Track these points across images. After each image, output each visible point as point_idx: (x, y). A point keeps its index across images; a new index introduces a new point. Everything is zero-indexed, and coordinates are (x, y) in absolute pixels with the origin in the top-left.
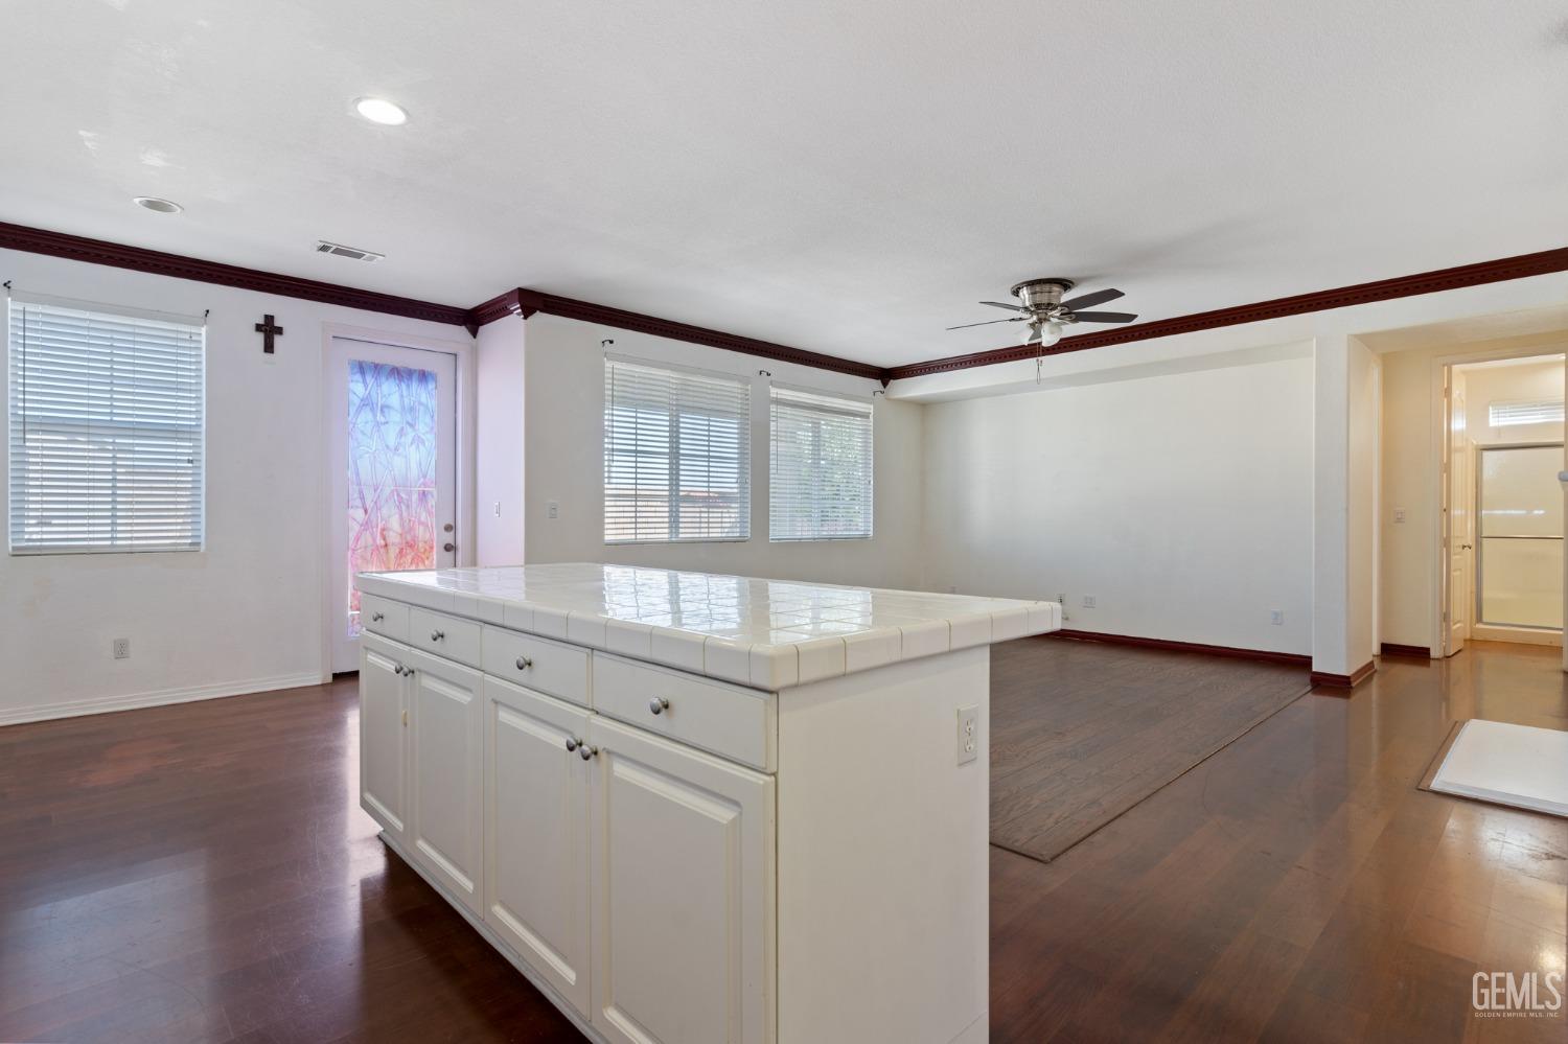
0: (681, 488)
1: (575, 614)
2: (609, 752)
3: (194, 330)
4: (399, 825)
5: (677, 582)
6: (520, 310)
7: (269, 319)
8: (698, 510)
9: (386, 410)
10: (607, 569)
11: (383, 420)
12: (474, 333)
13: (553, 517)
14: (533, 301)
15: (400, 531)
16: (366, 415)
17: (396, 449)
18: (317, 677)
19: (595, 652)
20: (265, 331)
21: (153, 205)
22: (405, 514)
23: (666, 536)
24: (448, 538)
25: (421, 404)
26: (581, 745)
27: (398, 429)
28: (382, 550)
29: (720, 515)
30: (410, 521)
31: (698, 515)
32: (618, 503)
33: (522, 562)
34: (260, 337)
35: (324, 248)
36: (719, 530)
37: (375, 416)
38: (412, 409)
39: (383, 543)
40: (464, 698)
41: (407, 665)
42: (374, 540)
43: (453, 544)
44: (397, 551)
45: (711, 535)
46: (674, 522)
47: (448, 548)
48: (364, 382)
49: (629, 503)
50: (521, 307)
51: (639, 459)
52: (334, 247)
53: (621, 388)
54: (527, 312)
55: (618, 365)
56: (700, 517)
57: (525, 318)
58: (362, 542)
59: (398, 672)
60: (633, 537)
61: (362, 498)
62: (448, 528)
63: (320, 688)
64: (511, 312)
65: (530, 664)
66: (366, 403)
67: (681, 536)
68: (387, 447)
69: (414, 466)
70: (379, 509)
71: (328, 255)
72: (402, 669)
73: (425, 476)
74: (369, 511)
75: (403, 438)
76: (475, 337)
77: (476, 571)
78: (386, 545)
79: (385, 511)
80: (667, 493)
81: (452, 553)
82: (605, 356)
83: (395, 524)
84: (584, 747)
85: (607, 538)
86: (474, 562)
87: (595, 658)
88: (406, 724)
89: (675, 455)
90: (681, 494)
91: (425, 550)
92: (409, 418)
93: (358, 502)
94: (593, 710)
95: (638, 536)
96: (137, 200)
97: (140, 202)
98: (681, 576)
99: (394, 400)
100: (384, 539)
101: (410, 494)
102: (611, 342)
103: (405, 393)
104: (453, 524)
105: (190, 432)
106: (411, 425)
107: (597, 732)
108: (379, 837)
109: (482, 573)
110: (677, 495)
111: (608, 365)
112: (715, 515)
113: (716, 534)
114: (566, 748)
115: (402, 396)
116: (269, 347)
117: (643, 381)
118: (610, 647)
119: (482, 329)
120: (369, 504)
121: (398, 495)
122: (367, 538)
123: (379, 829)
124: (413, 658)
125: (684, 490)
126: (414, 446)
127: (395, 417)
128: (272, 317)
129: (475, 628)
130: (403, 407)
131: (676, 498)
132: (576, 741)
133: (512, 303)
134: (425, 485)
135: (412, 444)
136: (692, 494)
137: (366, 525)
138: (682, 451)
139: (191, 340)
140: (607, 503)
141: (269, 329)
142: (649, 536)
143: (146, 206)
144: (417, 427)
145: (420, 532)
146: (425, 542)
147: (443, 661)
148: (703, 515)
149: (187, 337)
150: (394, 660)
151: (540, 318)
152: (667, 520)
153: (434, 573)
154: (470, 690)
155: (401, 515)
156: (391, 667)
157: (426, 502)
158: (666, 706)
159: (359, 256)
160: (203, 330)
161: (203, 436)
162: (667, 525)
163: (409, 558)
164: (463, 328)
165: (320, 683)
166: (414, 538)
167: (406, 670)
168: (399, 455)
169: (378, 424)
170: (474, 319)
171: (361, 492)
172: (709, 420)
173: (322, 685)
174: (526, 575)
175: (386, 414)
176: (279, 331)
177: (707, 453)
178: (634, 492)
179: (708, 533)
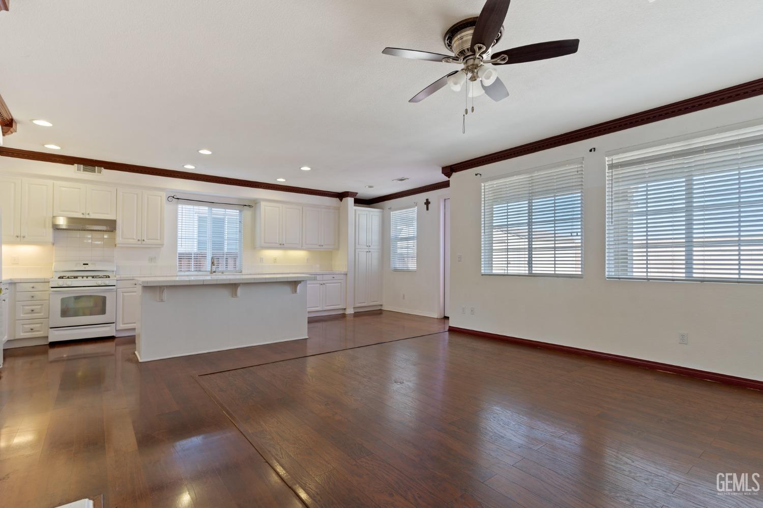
3: (413, 209)
7: (427, 200)
18: (436, 315)
34: (425, 206)
45: (556, 272)
51: (509, 229)
67: (533, 272)
95: (509, 271)
105: (414, 238)
116: (427, 209)
138: (533, 220)
139: (414, 212)
141: (427, 203)
142: (515, 272)
160: (416, 208)
161: (416, 239)
165: (437, 317)
172: (555, 196)
176: (429, 203)
177: (553, 219)
178: (506, 247)
179: (555, 271)
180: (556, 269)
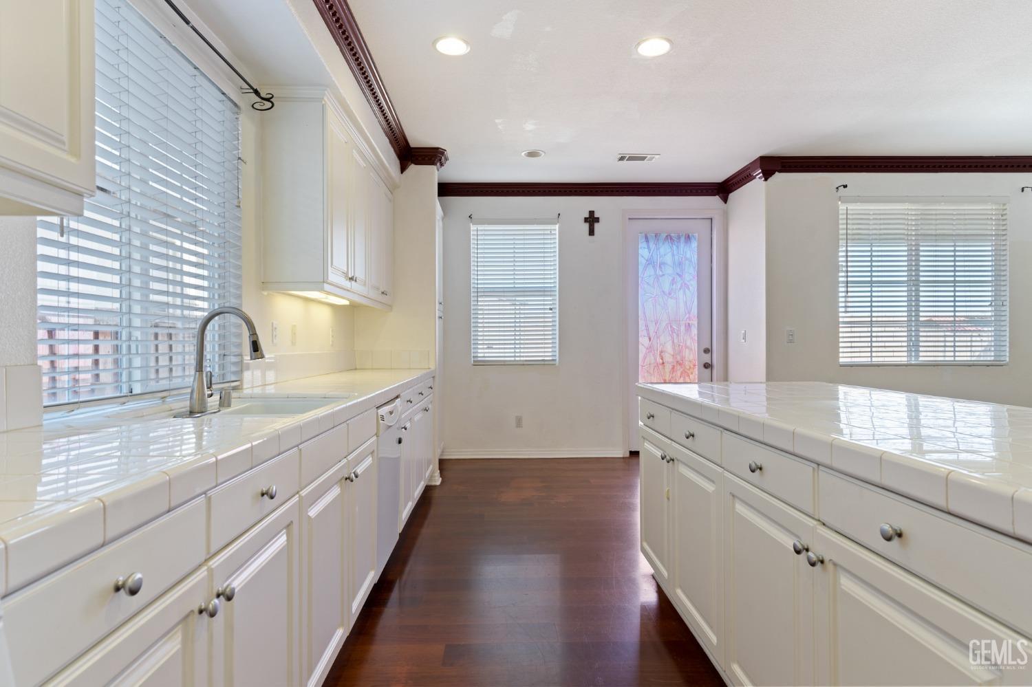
0: (921, 314)
1: (801, 430)
2: (835, 565)
3: (552, 227)
4: (665, 573)
5: (917, 405)
6: (761, 175)
7: (592, 213)
8: (942, 334)
9: (663, 267)
10: (842, 389)
11: (661, 273)
12: (725, 200)
13: (791, 341)
14: (771, 165)
15: (672, 353)
16: (650, 271)
17: (670, 294)
18: (620, 452)
19: (821, 468)
20: (589, 222)
21: (532, 154)
22: (676, 341)
23: (905, 359)
24: (706, 358)
25: (686, 259)
26: (807, 550)
27: (671, 278)
28: (661, 367)
29: (969, 339)
30: (679, 345)
31: (942, 339)
32: (853, 329)
33: (764, 379)
34: (587, 226)
35: (622, 159)
36: (969, 354)
37: (655, 271)
38: (680, 264)
39: (661, 361)
40: (710, 487)
41: (670, 454)
42: (655, 359)
43: (710, 363)
44: (671, 367)
45: (957, 359)
46: (914, 347)
47: (707, 366)
48: (649, 247)
49: (866, 329)
50: (763, 172)
51: (874, 289)
52: (628, 156)
53: (855, 227)
54: (767, 175)
55: (851, 207)
56: (945, 341)
57: (766, 180)
58: (647, 361)
59: (663, 459)
60: (869, 359)
61: (648, 330)
62: (706, 351)
63: (622, 460)
64: (755, 178)
65: (761, 469)
66: (650, 262)
67: (921, 359)
68: (663, 292)
69: (682, 305)
70: (658, 338)
71: (625, 162)
72: (665, 457)
73: (689, 313)
74: (652, 339)
75: (674, 286)
76: (726, 203)
77: (727, 385)
78: (663, 363)
79: (662, 338)
80: (906, 319)
81: (708, 371)
82: (840, 200)
83: (669, 348)
84: (810, 554)
85: (841, 360)
86: (726, 378)
87: (820, 473)
88: (668, 499)
89: (914, 283)
90: (921, 319)
91: (690, 368)
92: (678, 271)
93: (645, 333)
94: (819, 520)
95: (874, 359)
96: (523, 154)
97: (525, 154)
98: (923, 400)
99: (668, 259)
100: (662, 359)
101: (679, 326)
102: (845, 186)
103: (675, 252)
104: (710, 348)
105: (551, 291)
106: (680, 276)
107: (824, 542)
108: (653, 577)
109: (733, 387)
110: (917, 320)
111: (842, 207)
112: (962, 339)
113: (963, 356)
114: (793, 550)
115: (673, 255)
116: (592, 232)
117: (879, 217)
118: (836, 465)
119: (731, 196)
120: (652, 334)
121: (671, 327)
122: (651, 359)
123: (652, 571)
124: (675, 450)
125: (924, 316)
126: (682, 291)
127: (669, 270)
128: (593, 212)
129: (716, 432)
130: (674, 263)
131: (915, 324)
132: (803, 546)
133: (755, 170)
134: (689, 318)
135: (680, 289)
136: (934, 319)
137: (650, 349)
138: (921, 279)
139: (551, 234)
140: (841, 330)
141: (592, 220)
142: (887, 359)
143: (528, 156)
144: (684, 276)
145: (687, 353)
146: (690, 361)
147: (694, 456)
148: (947, 339)
149: (549, 232)
150: (661, 449)
151: (779, 178)
152: (905, 344)
153: (696, 387)
154: (713, 482)
155: (673, 342)
156: (659, 454)
157: (691, 331)
158: (900, 535)
159: (643, 159)
160: (557, 227)
161: (557, 293)
162: (905, 349)
163: (679, 373)
164: (717, 196)
165: (621, 456)
166: (683, 358)
167: (668, 458)
168: (671, 298)
169: (657, 277)
170: (724, 189)
171: (647, 326)
172: (955, 246)
173: (623, 458)
174: (768, 391)
175: (663, 270)
176: (597, 220)
177: (952, 279)
178: (869, 319)
179: (955, 356)
180: (957, 354)
